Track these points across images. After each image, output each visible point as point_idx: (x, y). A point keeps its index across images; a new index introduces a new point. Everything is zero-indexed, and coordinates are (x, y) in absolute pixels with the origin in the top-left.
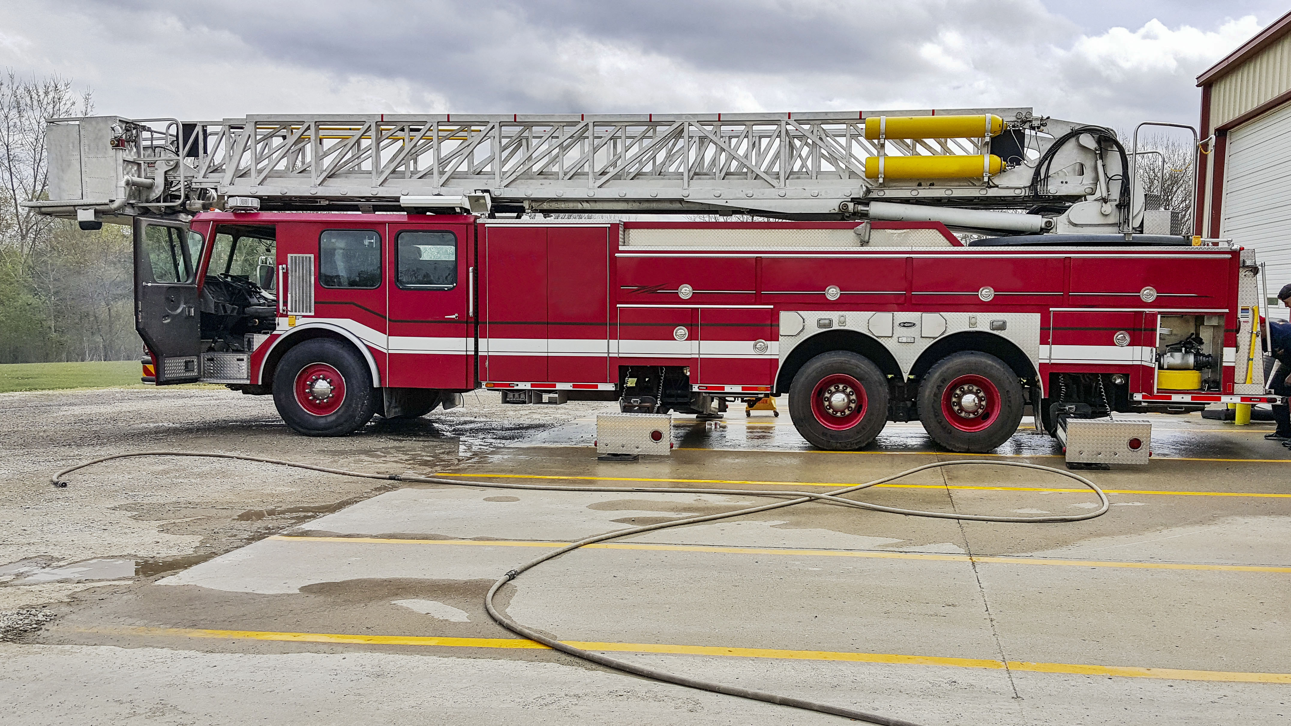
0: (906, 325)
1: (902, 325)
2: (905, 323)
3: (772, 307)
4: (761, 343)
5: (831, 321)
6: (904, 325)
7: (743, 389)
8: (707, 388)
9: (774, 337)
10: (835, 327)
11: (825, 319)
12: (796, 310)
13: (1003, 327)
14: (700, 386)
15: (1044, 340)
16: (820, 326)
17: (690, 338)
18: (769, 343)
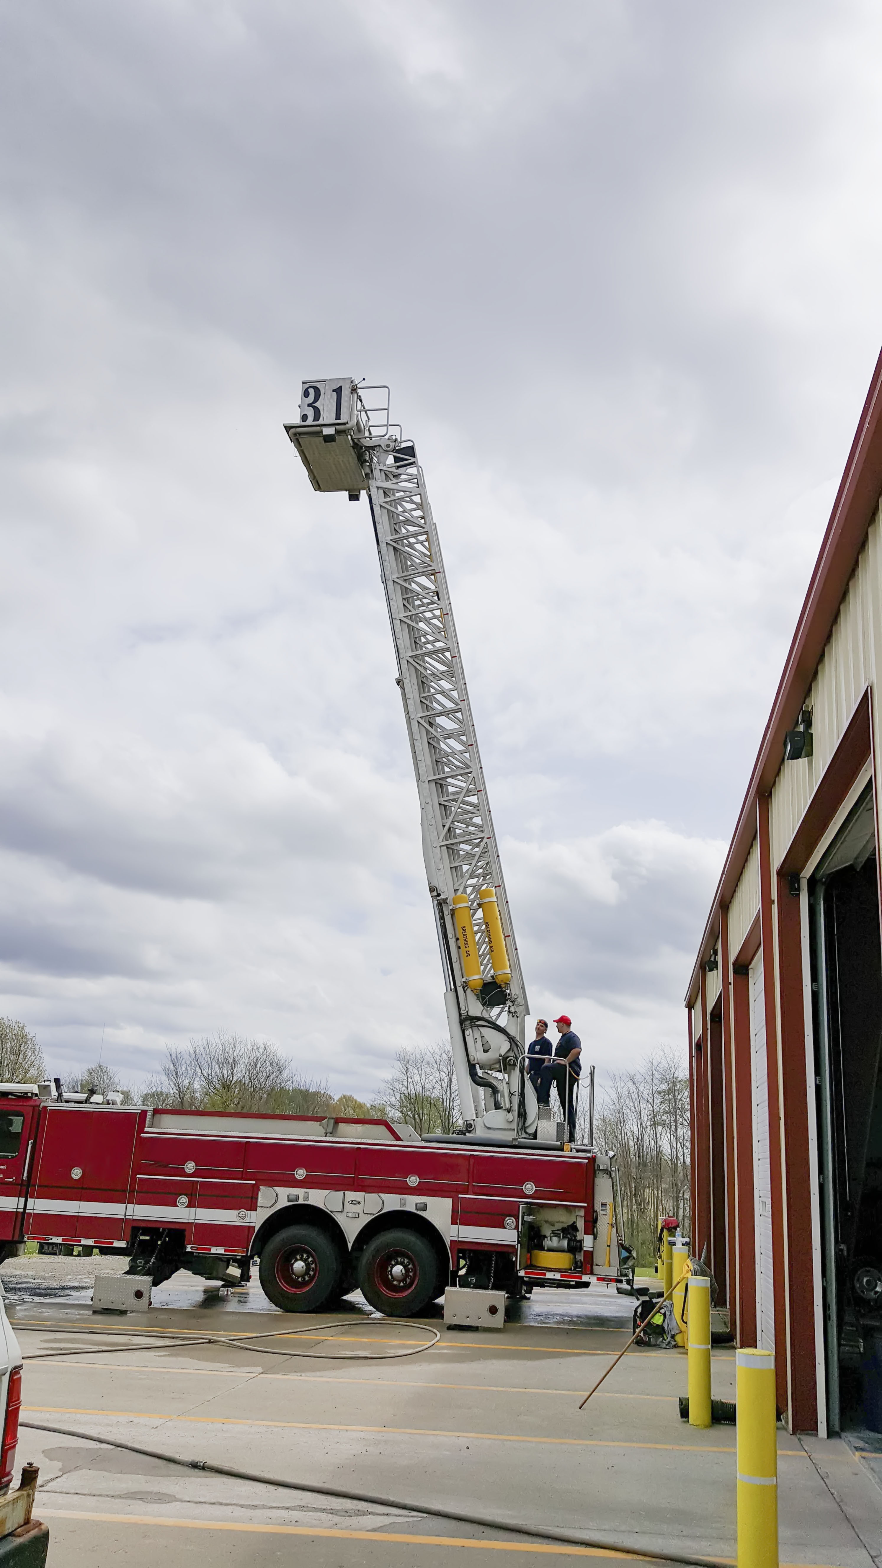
0: (353, 1202)
1: (350, 1202)
2: (352, 1201)
3: (254, 1182)
4: (243, 1212)
5: (298, 1197)
6: (352, 1202)
7: (226, 1251)
8: (198, 1249)
9: (253, 1207)
10: (301, 1201)
11: (293, 1195)
12: (272, 1186)
13: (424, 1208)
14: (192, 1247)
15: (454, 1222)
16: (289, 1200)
17: (190, 1205)
18: (249, 1212)
